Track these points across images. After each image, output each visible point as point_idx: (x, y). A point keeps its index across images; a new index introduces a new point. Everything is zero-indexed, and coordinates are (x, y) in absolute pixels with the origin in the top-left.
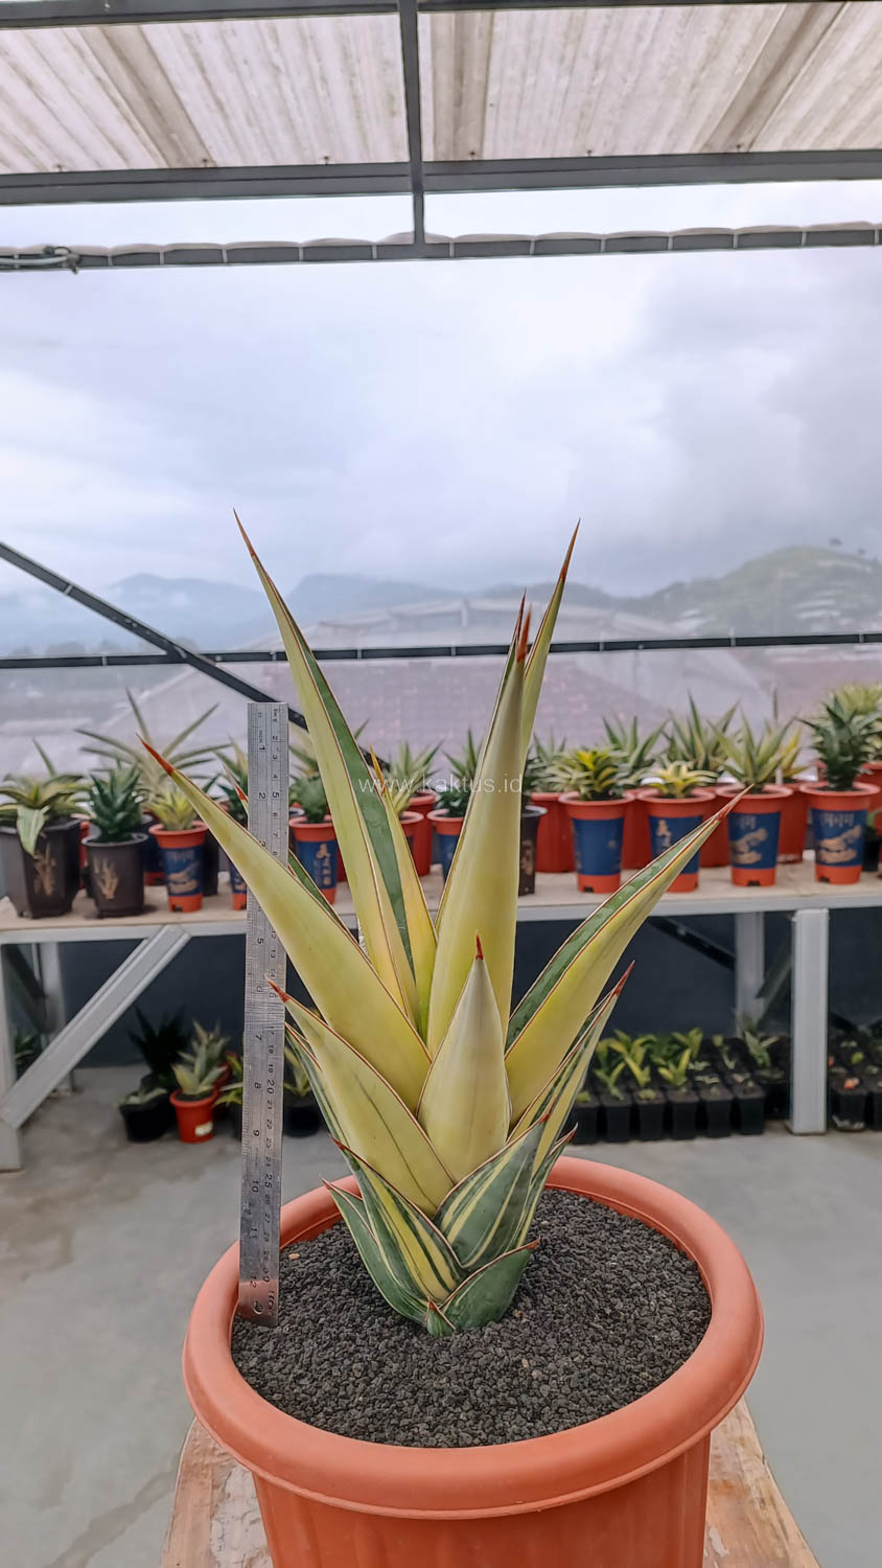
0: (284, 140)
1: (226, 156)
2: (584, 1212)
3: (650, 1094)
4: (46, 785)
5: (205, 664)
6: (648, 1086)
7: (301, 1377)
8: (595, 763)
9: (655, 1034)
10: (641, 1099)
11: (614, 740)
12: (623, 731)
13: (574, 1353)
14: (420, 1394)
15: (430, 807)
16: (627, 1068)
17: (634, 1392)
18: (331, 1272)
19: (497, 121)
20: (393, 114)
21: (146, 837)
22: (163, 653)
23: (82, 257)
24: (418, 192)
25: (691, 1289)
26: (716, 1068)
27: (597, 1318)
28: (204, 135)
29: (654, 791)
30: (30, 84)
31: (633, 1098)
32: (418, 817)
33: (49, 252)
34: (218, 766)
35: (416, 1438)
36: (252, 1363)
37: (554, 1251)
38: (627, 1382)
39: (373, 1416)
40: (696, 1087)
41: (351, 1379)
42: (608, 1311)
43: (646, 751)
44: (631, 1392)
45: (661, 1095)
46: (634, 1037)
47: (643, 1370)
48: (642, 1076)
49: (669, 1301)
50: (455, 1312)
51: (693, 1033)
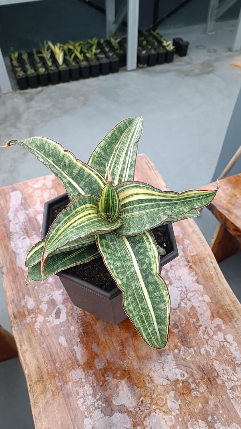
3: (84, 63)
6: (83, 60)
9: (81, 40)
10: (82, 65)
16: (76, 55)
26: (103, 52)
31: (79, 65)
40: (98, 59)
45: (88, 63)
46: (76, 43)
48: (81, 57)
51: (94, 39)
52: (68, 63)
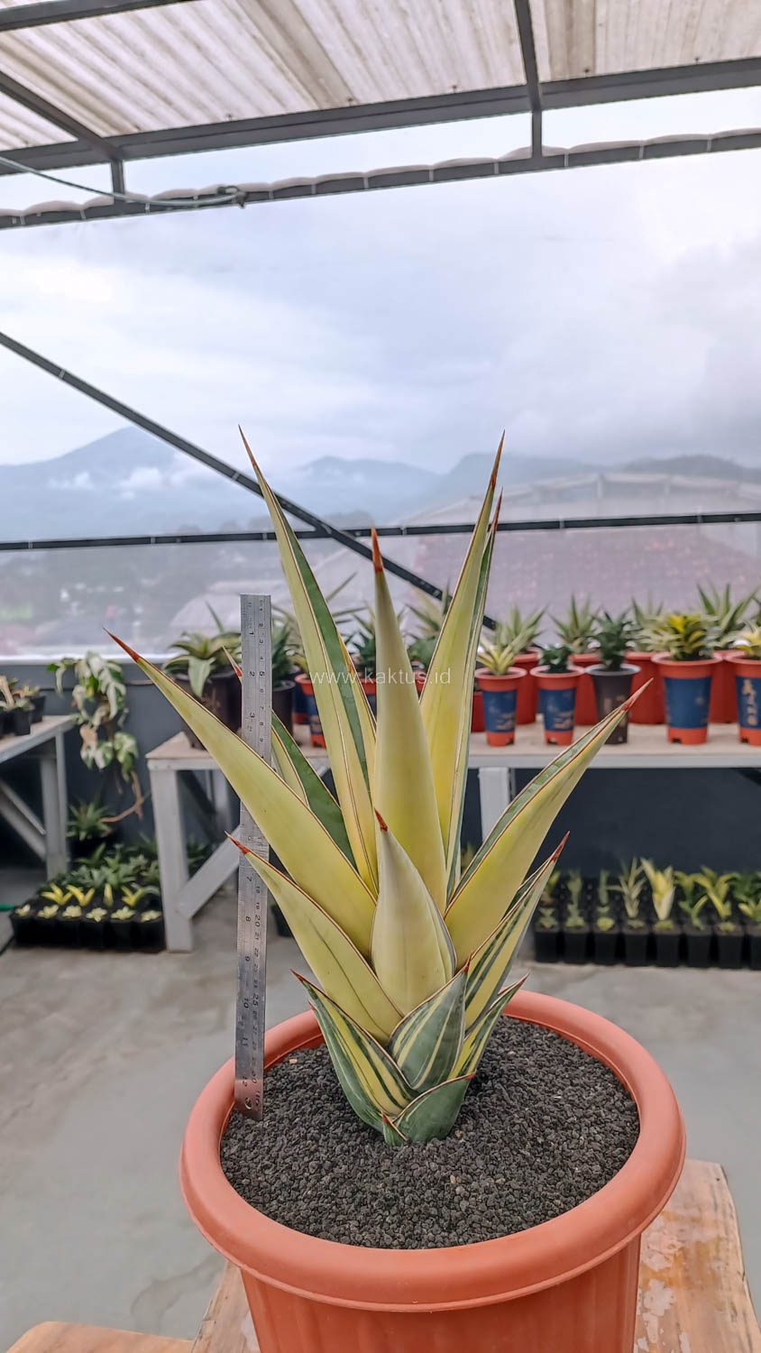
0: (417, 74)
1: (368, 94)
2: (549, 1047)
4: (214, 640)
5: (347, 538)
7: (267, 1167)
8: (685, 627)
10: (719, 929)
11: (707, 605)
12: (716, 596)
13: (497, 1176)
14: (359, 1195)
15: (534, 664)
16: (710, 902)
17: (545, 1216)
18: (318, 1079)
19: (607, 39)
20: (511, 42)
21: (293, 685)
22: (312, 529)
23: (248, 193)
24: (537, 110)
25: (623, 1128)
27: (528, 1145)
28: (347, 77)
29: (742, 653)
30: (199, 47)
31: (713, 930)
32: (522, 672)
33: (222, 191)
34: (356, 625)
35: (347, 1233)
36: (233, 1150)
37: (508, 1080)
38: (540, 1207)
39: (315, 1209)
41: (306, 1174)
42: (540, 1140)
43: (739, 613)
44: (543, 1216)
45: (740, 928)
47: (558, 1198)
48: (723, 909)
49: (599, 1137)
50: (406, 1126)
52: (684, 919)
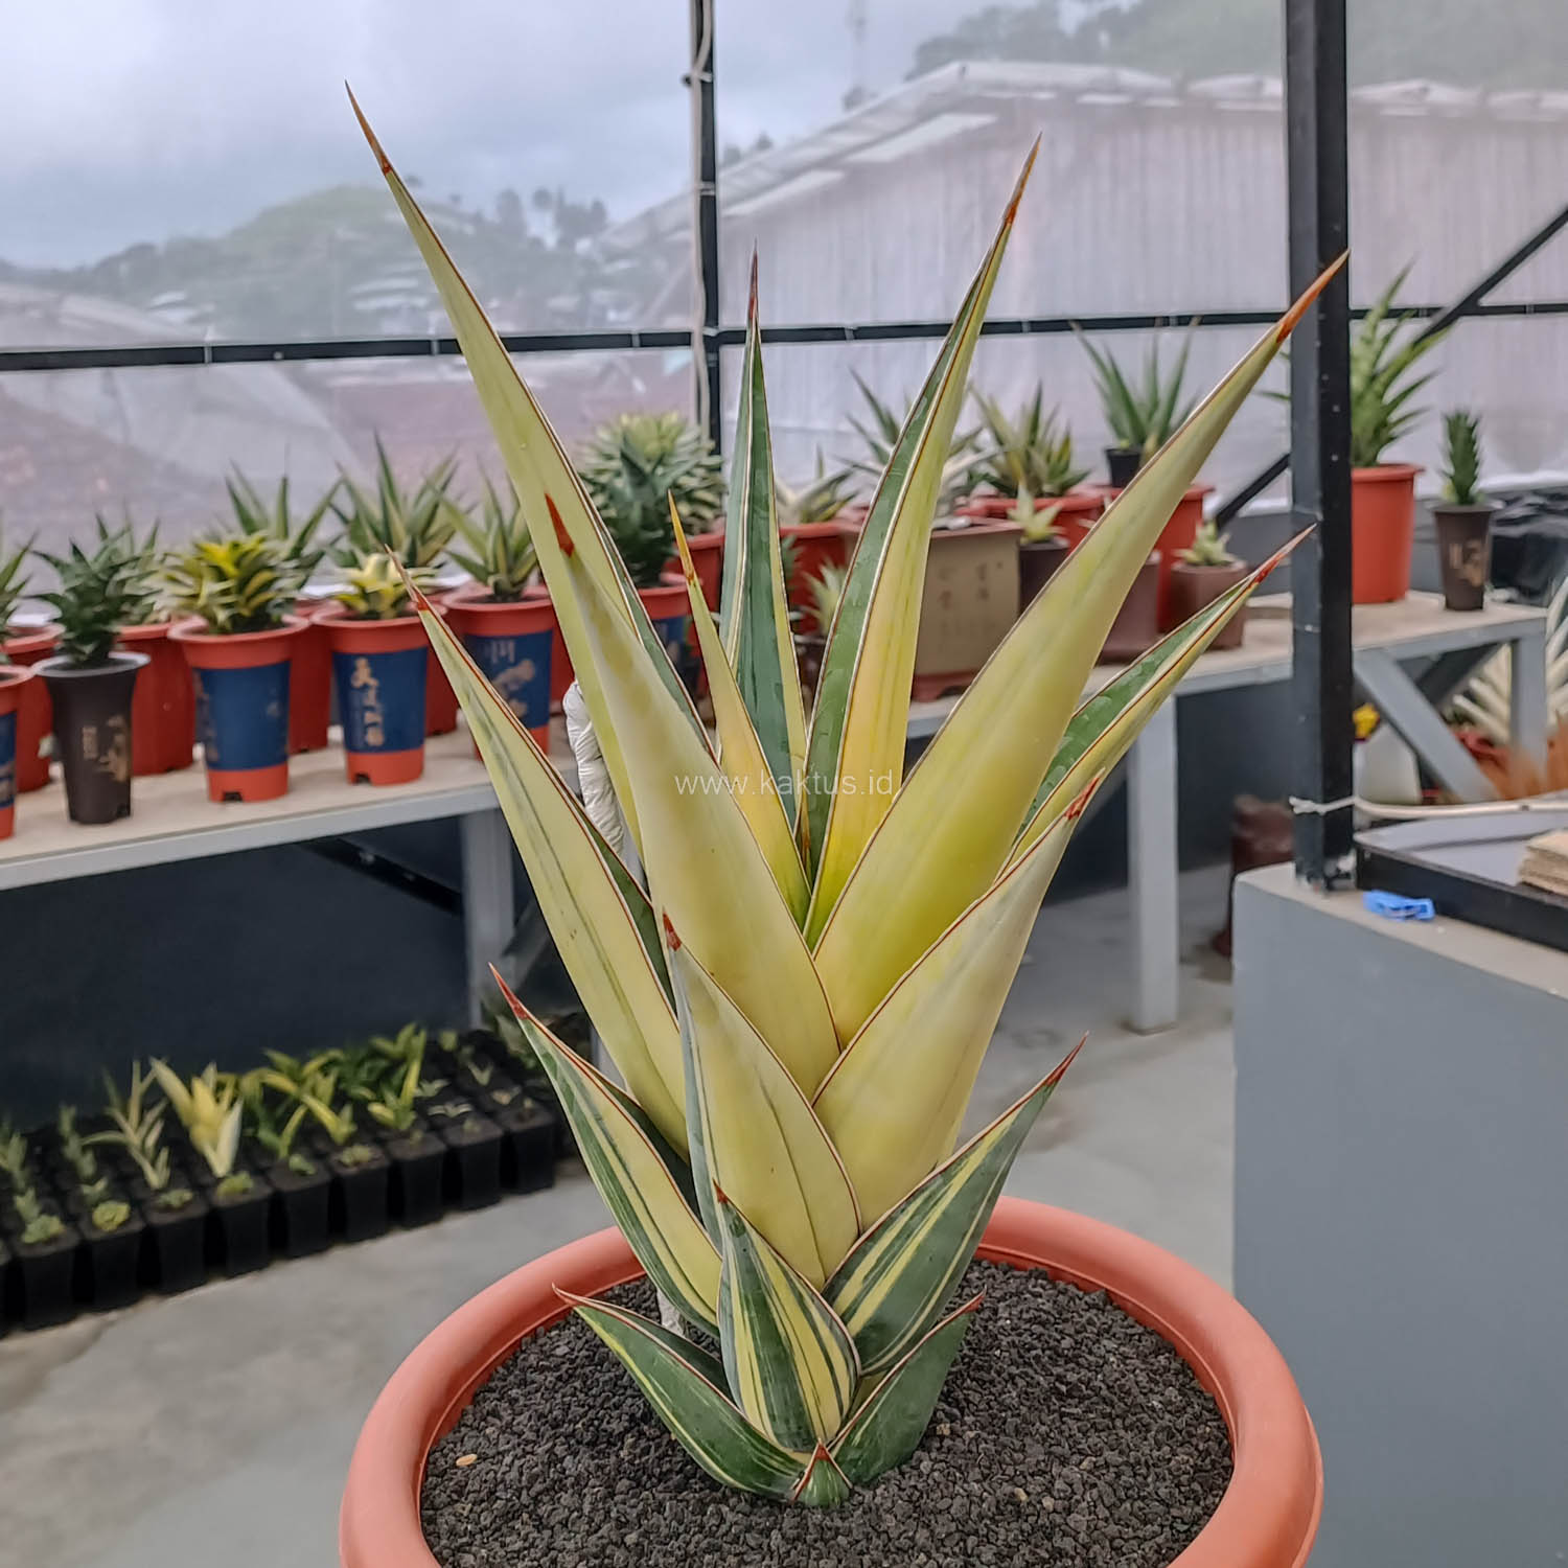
3: (362, 1153)
6: (351, 1141)
9: (339, 1045)
10: (345, 1166)
16: (310, 1115)
26: (459, 1085)
31: (330, 1169)
40: (436, 1126)
45: (379, 1153)
46: (304, 1060)
48: (338, 1125)
51: (406, 1032)
52: (266, 1161)
